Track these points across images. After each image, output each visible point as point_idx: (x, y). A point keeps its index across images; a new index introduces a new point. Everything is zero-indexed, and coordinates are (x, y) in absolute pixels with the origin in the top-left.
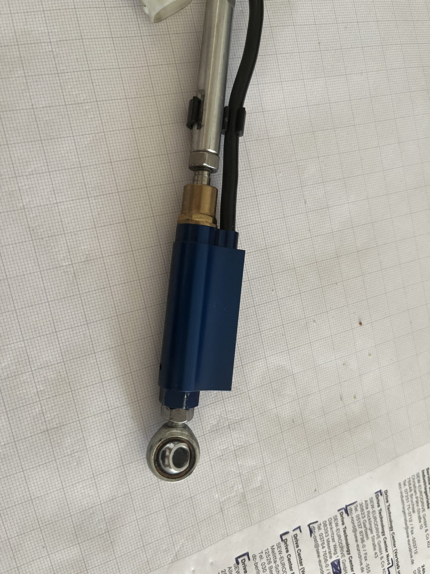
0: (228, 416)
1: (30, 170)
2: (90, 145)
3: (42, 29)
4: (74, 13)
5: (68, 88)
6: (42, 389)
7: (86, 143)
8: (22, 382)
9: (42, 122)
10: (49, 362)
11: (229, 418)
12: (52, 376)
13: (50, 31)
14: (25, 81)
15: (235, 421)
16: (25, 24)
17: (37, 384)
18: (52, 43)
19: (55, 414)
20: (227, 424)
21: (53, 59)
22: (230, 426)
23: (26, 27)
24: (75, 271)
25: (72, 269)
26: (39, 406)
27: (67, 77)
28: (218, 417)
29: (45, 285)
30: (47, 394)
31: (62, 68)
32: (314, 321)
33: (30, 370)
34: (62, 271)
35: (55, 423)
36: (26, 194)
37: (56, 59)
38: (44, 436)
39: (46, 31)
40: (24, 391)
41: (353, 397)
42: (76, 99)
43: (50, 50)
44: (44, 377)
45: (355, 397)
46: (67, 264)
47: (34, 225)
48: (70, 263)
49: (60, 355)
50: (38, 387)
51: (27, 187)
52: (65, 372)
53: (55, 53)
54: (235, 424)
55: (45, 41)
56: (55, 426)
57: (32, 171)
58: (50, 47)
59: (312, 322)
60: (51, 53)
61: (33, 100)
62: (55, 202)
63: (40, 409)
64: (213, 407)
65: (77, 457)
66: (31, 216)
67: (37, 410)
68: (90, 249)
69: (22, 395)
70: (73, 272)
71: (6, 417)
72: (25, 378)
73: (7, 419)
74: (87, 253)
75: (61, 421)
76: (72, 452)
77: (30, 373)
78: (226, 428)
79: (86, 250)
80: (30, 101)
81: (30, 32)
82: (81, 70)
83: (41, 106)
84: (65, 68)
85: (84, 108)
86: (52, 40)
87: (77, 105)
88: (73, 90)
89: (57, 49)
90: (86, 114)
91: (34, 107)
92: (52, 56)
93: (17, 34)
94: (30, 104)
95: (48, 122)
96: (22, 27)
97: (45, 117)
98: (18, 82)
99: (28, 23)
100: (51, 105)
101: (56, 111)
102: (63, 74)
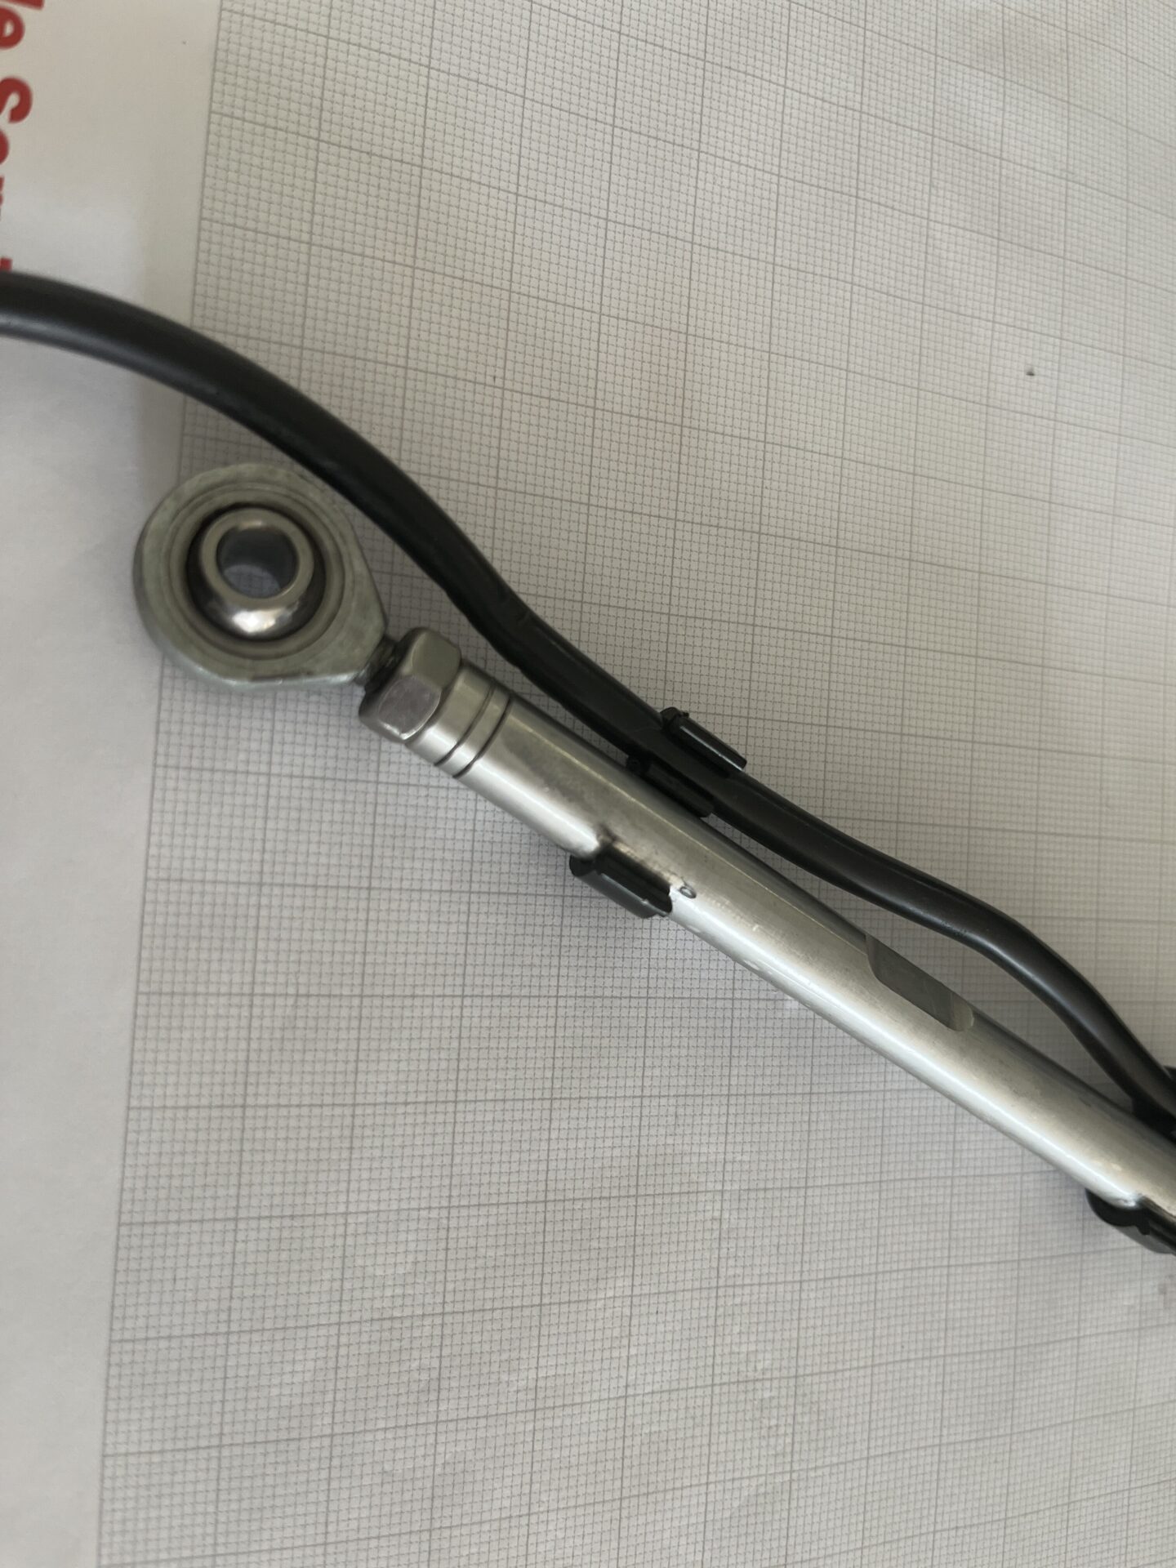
2: (744, 1512)
3: (713, 1149)
5: (731, 1334)
7: (736, 1504)
9: (638, 1440)
13: (729, 1157)
14: (627, 1311)
16: (671, 1130)
18: (727, 1196)
21: (715, 1245)
23: (670, 1141)
27: (738, 1300)
31: (731, 1272)
37: (724, 1244)
39: (721, 1157)
42: (743, 1368)
43: (717, 1214)
53: (725, 1226)
55: (710, 1186)
58: (718, 1206)
60: (716, 1225)
61: (632, 1371)
80: (623, 1373)
81: (678, 1160)
82: (781, 1278)
83: (648, 1389)
84: (739, 1271)
85: (759, 1395)
86: (728, 1187)
87: (742, 1387)
88: (744, 1338)
89: (735, 1214)
90: (758, 1414)
91: (631, 1391)
92: (716, 1234)
93: (643, 1160)
94: (623, 1383)
95: (654, 1438)
96: (662, 1141)
97: (651, 1423)
98: (609, 1313)
99: (679, 1131)
100: (675, 1385)
101: (683, 1405)
102: (730, 1291)
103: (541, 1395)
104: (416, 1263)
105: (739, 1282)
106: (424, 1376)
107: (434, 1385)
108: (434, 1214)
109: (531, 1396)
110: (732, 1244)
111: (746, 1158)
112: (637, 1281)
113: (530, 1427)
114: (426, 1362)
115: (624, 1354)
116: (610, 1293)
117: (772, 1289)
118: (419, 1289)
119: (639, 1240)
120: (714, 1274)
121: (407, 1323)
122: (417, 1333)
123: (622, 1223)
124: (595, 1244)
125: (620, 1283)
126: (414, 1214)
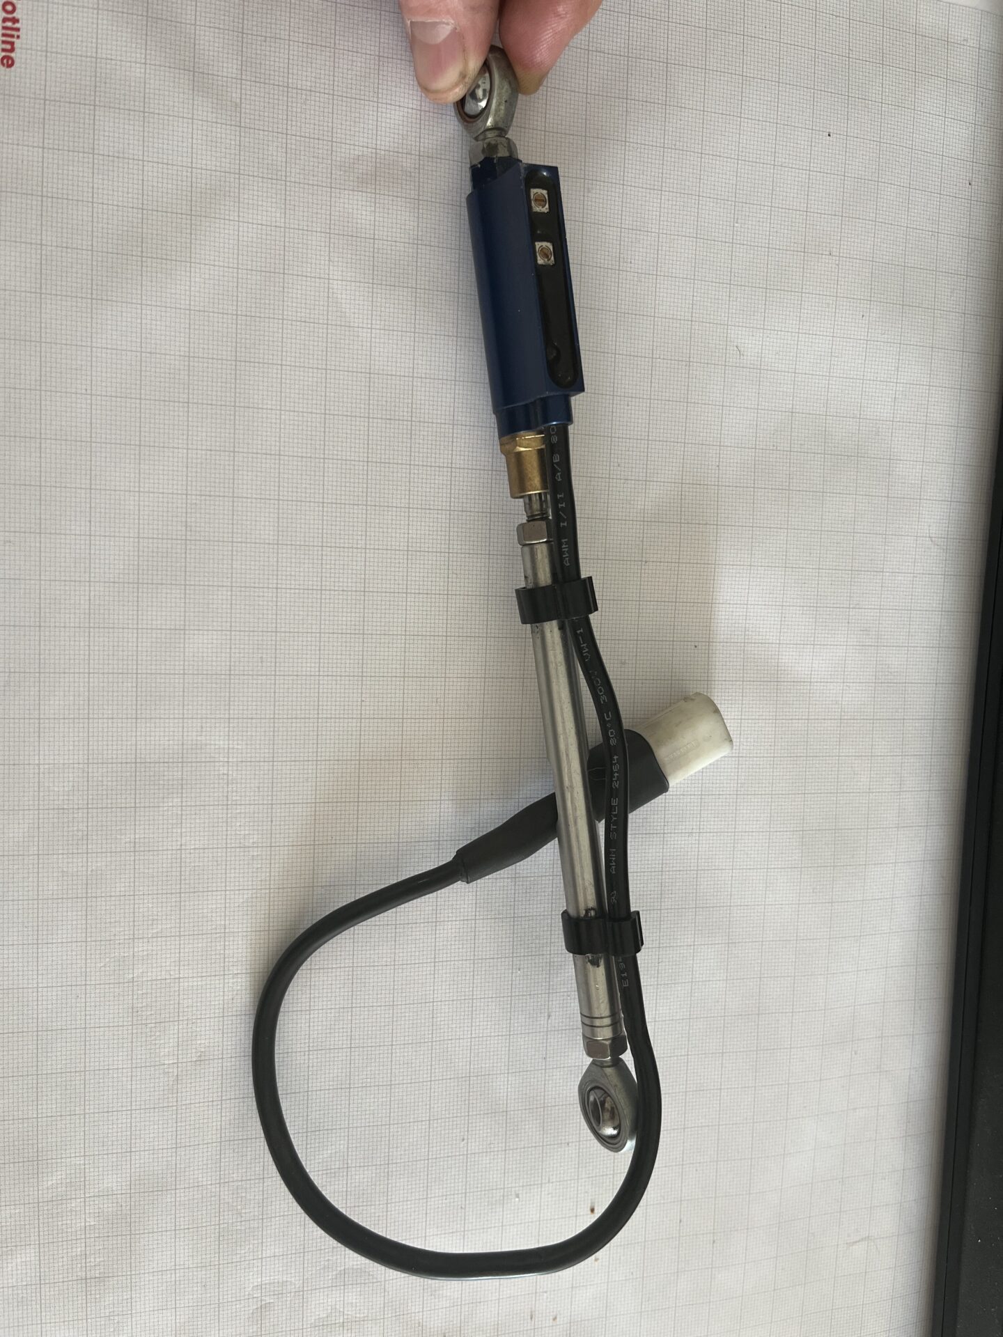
0: (346, 1309)
1: (155, 931)
2: (245, 905)
3: (222, 742)
4: (272, 725)
5: (235, 826)
6: (92, 1223)
7: (241, 901)
8: (68, 1209)
9: (188, 869)
10: (110, 1189)
11: (346, 1312)
12: (110, 1209)
13: (231, 746)
14: (179, 812)
15: (354, 1319)
16: (199, 733)
17: (87, 1215)
18: (230, 764)
19: (102, 1259)
20: (341, 1321)
21: (225, 786)
22: (345, 1324)
23: (199, 738)
24: (179, 1073)
25: (175, 1070)
26: (83, 1245)
27: (238, 811)
28: (330, 1308)
29: (134, 1087)
30: (97, 1231)
31: (234, 798)
32: (517, 1196)
33: (83, 1196)
34: (161, 1071)
35: (98, 1272)
36: (141, 962)
37: (230, 786)
38: (80, 1286)
39: (226, 746)
40: (69, 1222)
41: (551, 1318)
42: (242, 841)
43: (225, 772)
44: (99, 1208)
45: (555, 1319)
46: (171, 1062)
47: (140, 1005)
48: (176, 1061)
49: (128, 1183)
50: (88, 1220)
51: (145, 953)
52: (128, 1207)
53: (230, 778)
54: (354, 1323)
55: (221, 759)
56: (98, 1275)
57: (157, 933)
58: (226, 768)
59: (514, 1196)
60: (225, 777)
61: (184, 839)
62: (177, 976)
63: (83, 1249)
64: (326, 1293)
65: (116, 1321)
66: (140, 992)
67: (79, 1249)
68: (207, 1045)
69: (64, 1226)
70: (176, 1074)
71: (37, 1250)
72: (73, 1205)
73: (37, 1254)
74: (203, 1050)
75: (106, 1271)
76: (112, 1314)
77: (82, 1200)
78: (337, 1325)
79: (202, 1046)
80: (179, 839)
81: (203, 747)
82: (261, 802)
83: (193, 847)
84: (238, 798)
85: (251, 853)
86: (230, 760)
87: (242, 850)
88: (242, 828)
89: (235, 773)
90: (251, 862)
91: (183, 847)
92: (226, 781)
93: (185, 747)
94: (179, 843)
95: (196, 868)
96: (195, 738)
97: (195, 862)
98: (170, 813)
99: (204, 733)
100: (206, 846)
101: (211, 855)
102: (234, 807)
103: (137, 845)
104: (73, 786)
105: (239, 803)
106: (80, 833)
107: (85, 838)
108: (81, 766)
109: (132, 845)
110: (234, 785)
111: (239, 747)
112: (184, 799)
113: (132, 858)
114: (80, 828)
115: (179, 831)
116: (170, 804)
117: (256, 806)
118: (76, 798)
119: (184, 782)
120: (225, 799)
121: (71, 811)
122: (76, 815)
123: (175, 773)
124: (161, 782)
125: (175, 800)
126: (71, 766)
